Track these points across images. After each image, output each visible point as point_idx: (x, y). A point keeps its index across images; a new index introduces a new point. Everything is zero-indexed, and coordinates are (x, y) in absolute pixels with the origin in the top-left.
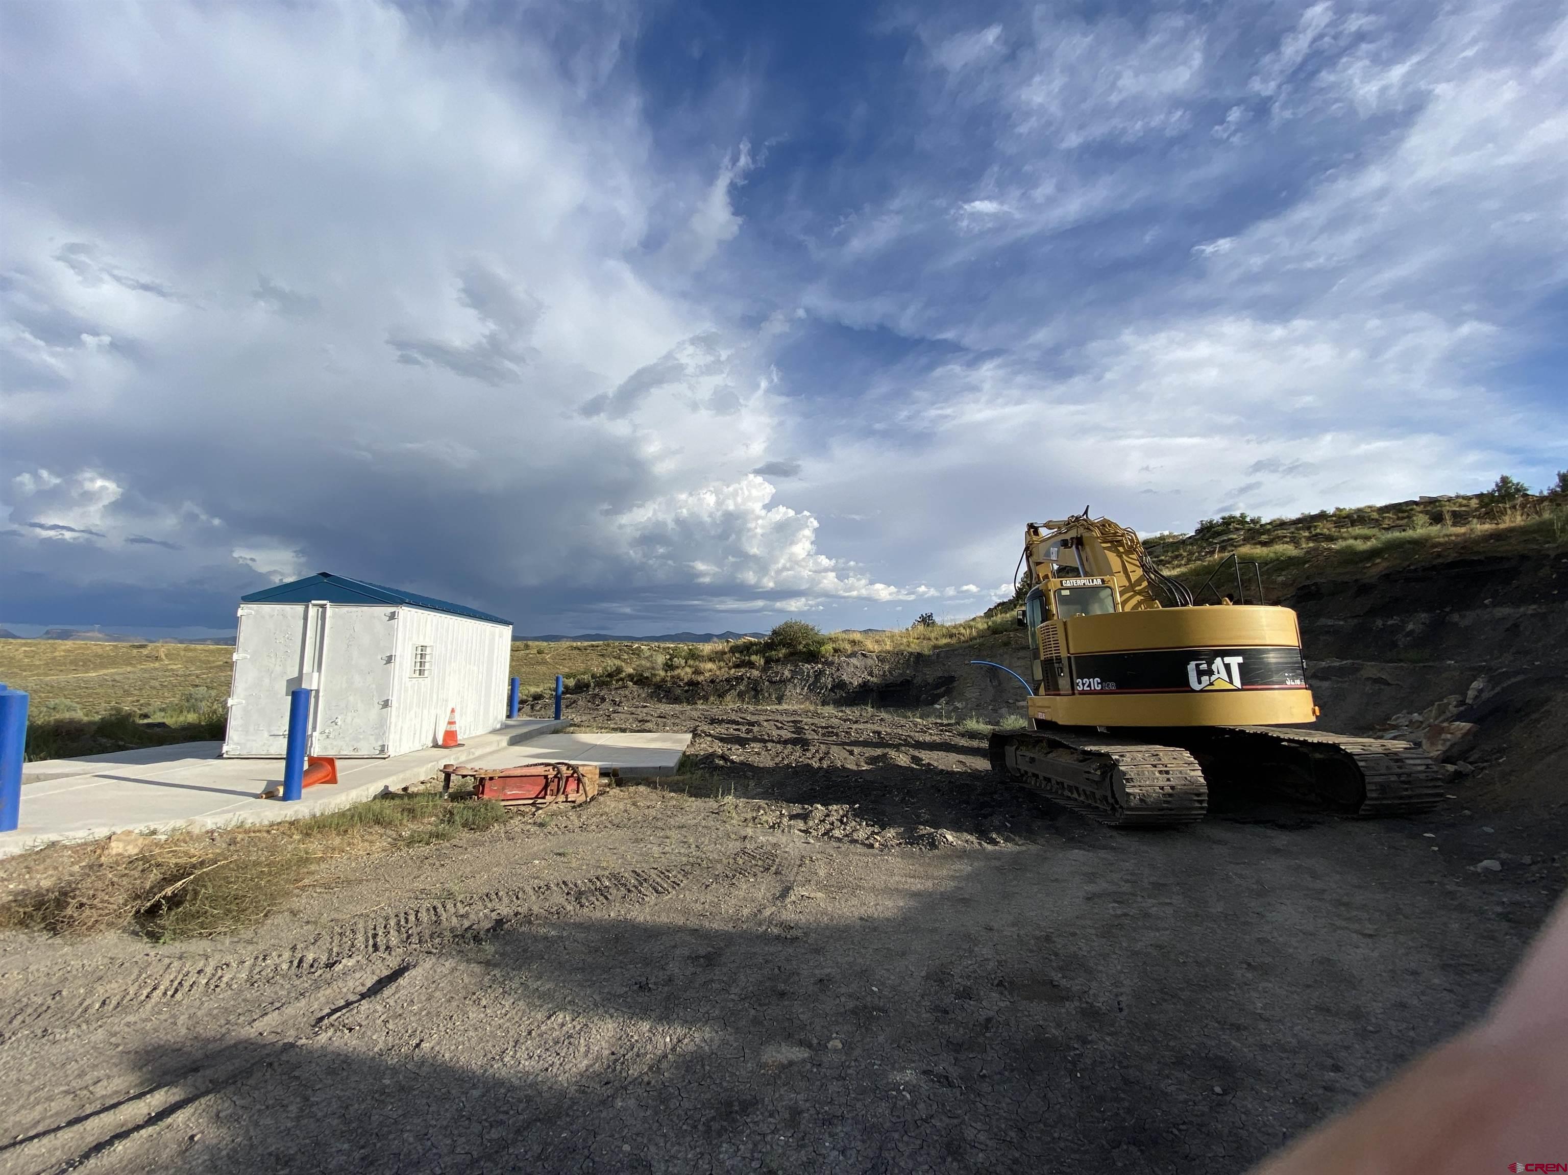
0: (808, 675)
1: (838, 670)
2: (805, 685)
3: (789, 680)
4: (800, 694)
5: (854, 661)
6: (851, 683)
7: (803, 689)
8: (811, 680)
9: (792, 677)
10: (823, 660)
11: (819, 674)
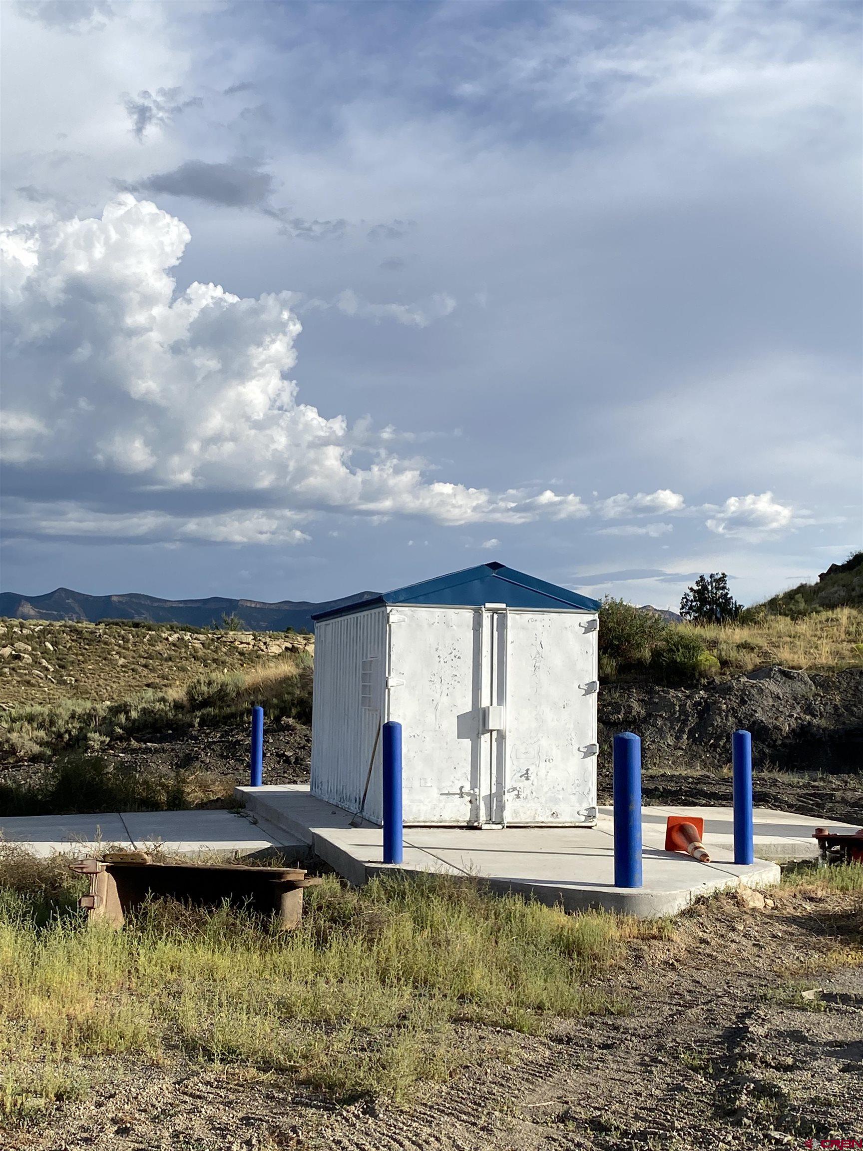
0: (683, 710)
1: (743, 702)
2: (681, 731)
3: (645, 720)
4: (677, 748)
5: (770, 685)
6: (776, 727)
7: (678, 738)
8: (692, 722)
9: (649, 715)
10: (704, 681)
11: (705, 711)
